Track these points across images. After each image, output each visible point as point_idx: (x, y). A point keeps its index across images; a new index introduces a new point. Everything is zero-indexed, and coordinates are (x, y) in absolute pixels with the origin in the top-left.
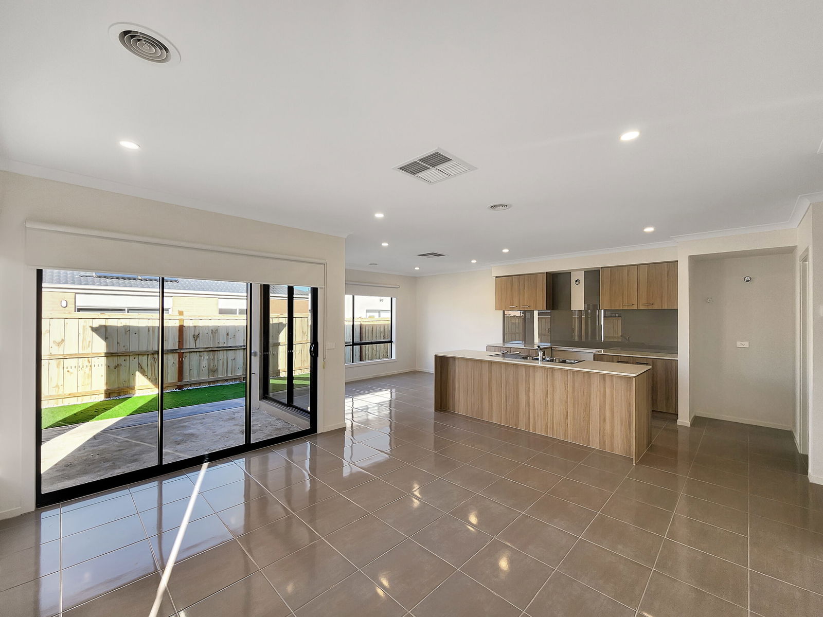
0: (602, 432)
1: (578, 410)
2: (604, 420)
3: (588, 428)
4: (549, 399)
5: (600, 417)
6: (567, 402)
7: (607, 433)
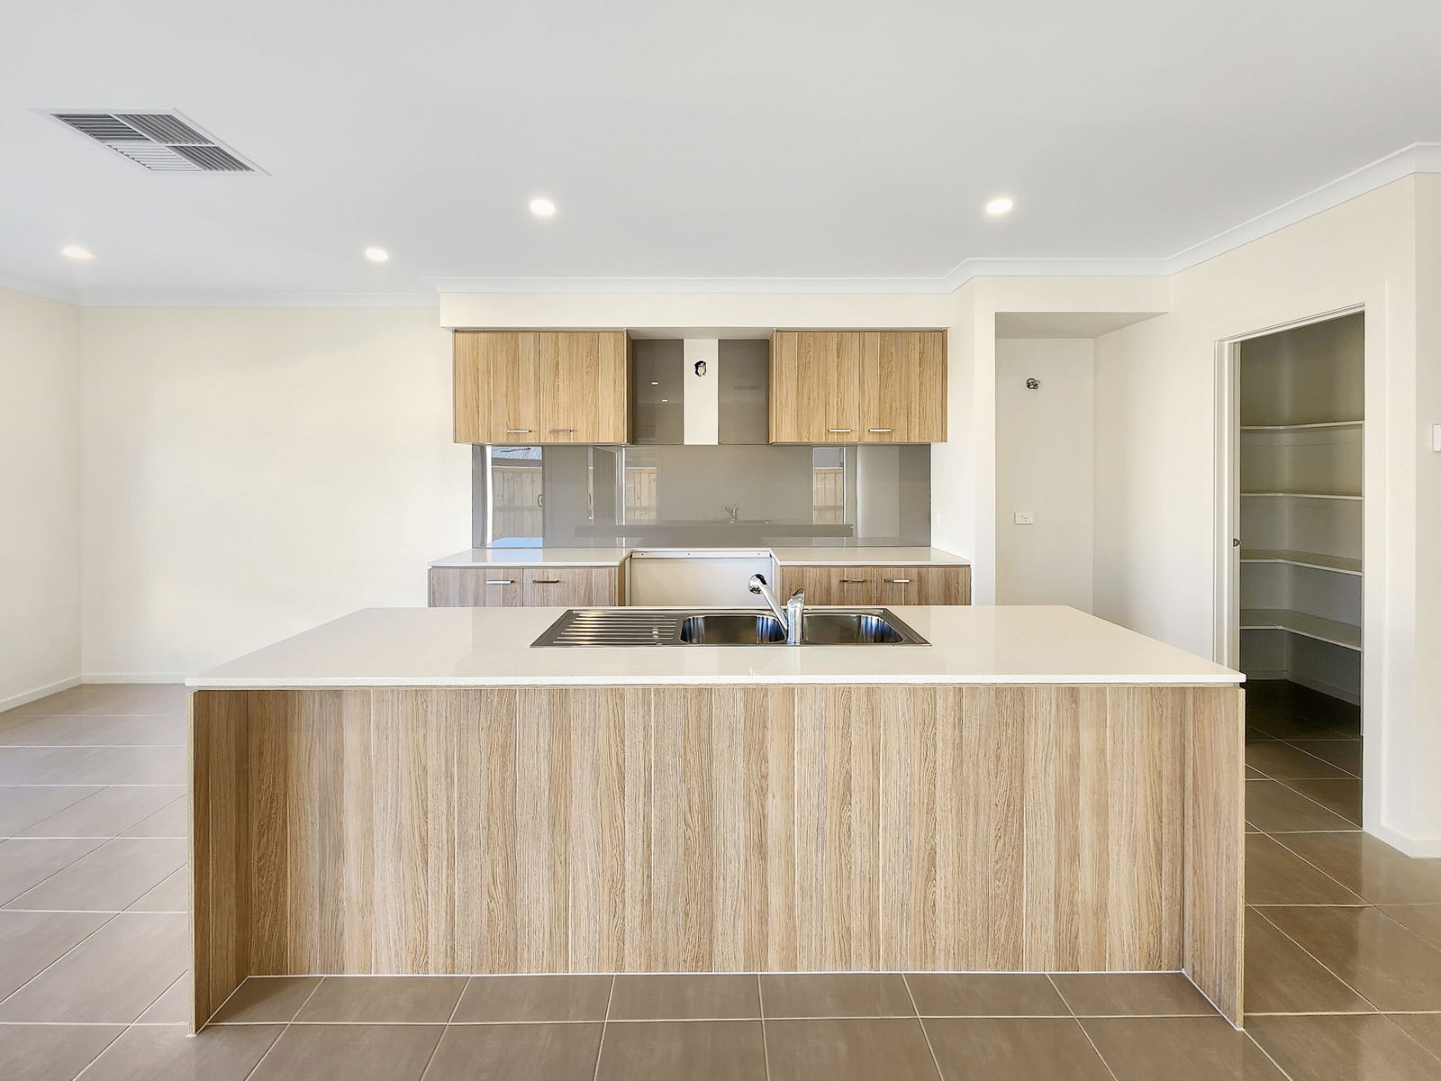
0: (1064, 904)
1: (975, 834)
2: (1074, 855)
3: (1015, 895)
4: (855, 808)
5: (1059, 843)
6: (931, 811)
7: (1084, 902)
